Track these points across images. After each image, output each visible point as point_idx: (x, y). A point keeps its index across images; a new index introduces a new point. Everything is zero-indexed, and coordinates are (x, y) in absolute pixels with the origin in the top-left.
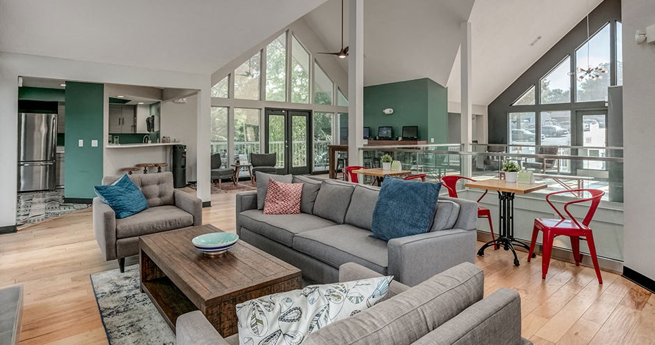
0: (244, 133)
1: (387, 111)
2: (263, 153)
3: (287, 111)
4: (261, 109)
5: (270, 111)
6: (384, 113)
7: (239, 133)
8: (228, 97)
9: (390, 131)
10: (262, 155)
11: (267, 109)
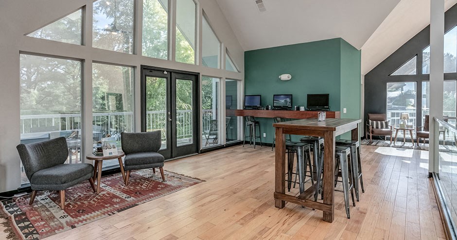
0: (106, 102)
1: (285, 77)
2: (139, 131)
3: (171, 72)
4: (134, 67)
5: (148, 71)
6: (280, 79)
7: (101, 101)
8: (82, 44)
9: (288, 100)
10: (138, 135)
11: (143, 68)
